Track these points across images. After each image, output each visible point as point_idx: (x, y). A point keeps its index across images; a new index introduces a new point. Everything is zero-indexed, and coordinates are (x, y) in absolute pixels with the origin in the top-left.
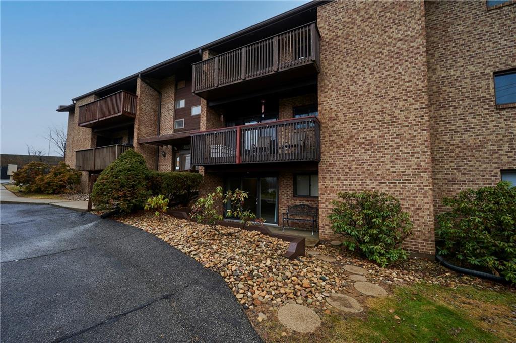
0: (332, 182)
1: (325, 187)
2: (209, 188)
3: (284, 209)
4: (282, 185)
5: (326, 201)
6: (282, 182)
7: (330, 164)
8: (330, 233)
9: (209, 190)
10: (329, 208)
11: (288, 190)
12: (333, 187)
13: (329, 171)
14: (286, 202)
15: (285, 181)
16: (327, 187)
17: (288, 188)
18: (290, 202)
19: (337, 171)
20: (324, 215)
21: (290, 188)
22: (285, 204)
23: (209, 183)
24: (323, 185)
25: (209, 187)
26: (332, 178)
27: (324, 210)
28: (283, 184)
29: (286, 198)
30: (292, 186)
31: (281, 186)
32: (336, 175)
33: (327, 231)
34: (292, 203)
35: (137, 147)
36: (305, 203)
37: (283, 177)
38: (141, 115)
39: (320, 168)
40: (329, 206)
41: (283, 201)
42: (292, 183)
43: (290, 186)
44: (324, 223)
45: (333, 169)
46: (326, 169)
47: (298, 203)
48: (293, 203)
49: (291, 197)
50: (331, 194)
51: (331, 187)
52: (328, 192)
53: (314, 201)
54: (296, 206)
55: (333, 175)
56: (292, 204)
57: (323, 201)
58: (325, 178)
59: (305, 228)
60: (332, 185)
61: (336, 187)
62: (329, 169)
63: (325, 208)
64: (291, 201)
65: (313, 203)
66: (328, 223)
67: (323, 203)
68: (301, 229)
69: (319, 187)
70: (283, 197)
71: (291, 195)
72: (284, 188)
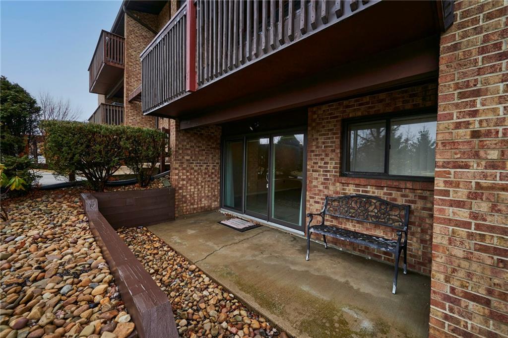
1: (475, 134)
2: (188, 158)
3: (318, 203)
4: (314, 148)
5: (473, 196)
6: (314, 144)
9: (187, 160)
10: (492, 229)
11: (327, 159)
13: (503, 56)
14: (321, 187)
15: (321, 139)
16: (489, 134)
17: (327, 155)
18: (331, 188)
20: (459, 252)
21: (333, 156)
22: (320, 191)
23: (187, 149)
24: (458, 126)
25: (188, 155)
27: (462, 231)
28: (317, 147)
29: (321, 179)
30: (338, 151)
31: (313, 151)
33: (472, 325)
34: (335, 189)
35: (127, 107)
36: (372, 191)
37: (318, 131)
38: (130, 63)
39: (444, 56)
40: (496, 221)
41: (315, 183)
42: (338, 141)
43: (333, 151)
44: (456, 284)
47: (351, 190)
48: (338, 189)
49: (335, 176)
52: (494, 155)
53: (398, 189)
54: (348, 198)
56: (337, 193)
57: (459, 194)
58: (477, 93)
59: (369, 254)
64: (334, 184)
65: (395, 194)
68: (357, 253)
70: (315, 175)
71: (335, 172)
72: (319, 155)
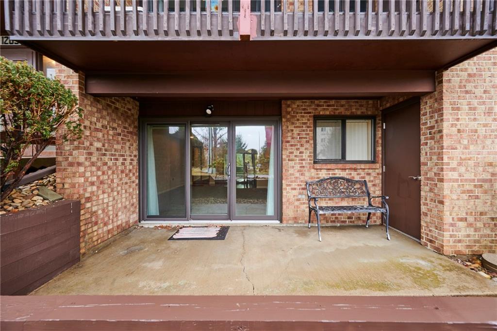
0: (475, 119)
1: (459, 131)
3: (295, 189)
4: (289, 139)
5: (460, 164)
6: (289, 134)
7: (470, 75)
8: (468, 236)
9: (98, 149)
10: (466, 180)
11: (302, 149)
12: (476, 131)
13: (467, 92)
14: (297, 175)
15: (296, 131)
16: (463, 131)
17: (302, 145)
18: (307, 174)
19: (485, 92)
20: (455, 197)
21: (307, 146)
22: (297, 178)
23: (97, 130)
24: (452, 125)
25: (99, 140)
26: (475, 109)
27: (455, 184)
28: (293, 138)
29: (297, 167)
30: (312, 142)
31: (288, 142)
32: (484, 103)
33: (461, 234)
34: (311, 175)
36: (339, 173)
37: (293, 123)
40: (467, 176)
41: (291, 171)
42: (311, 134)
43: (307, 142)
44: (454, 215)
45: (475, 87)
46: (460, 87)
47: (323, 174)
48: (313, 175)
49: (310, 163)
50: (472, 147)
51: (472, 131)
52: (466, 142)
54: (322, 181)
55: (475, 102)
56: (312, 178)
57: (454, 164)
58: (458, 109)
59: (338, 222)
60: (473, 125)
61: (482, 131)
62: (467, 89)
63: (457, 180)
64: (309, 171)
65: (354, 174)
66: (464, 215)
67: (454, 170)
68: (330, 224)
69: (445, 132)
70: (291, 163)
71: (310, 160)
72: (295, 145)
